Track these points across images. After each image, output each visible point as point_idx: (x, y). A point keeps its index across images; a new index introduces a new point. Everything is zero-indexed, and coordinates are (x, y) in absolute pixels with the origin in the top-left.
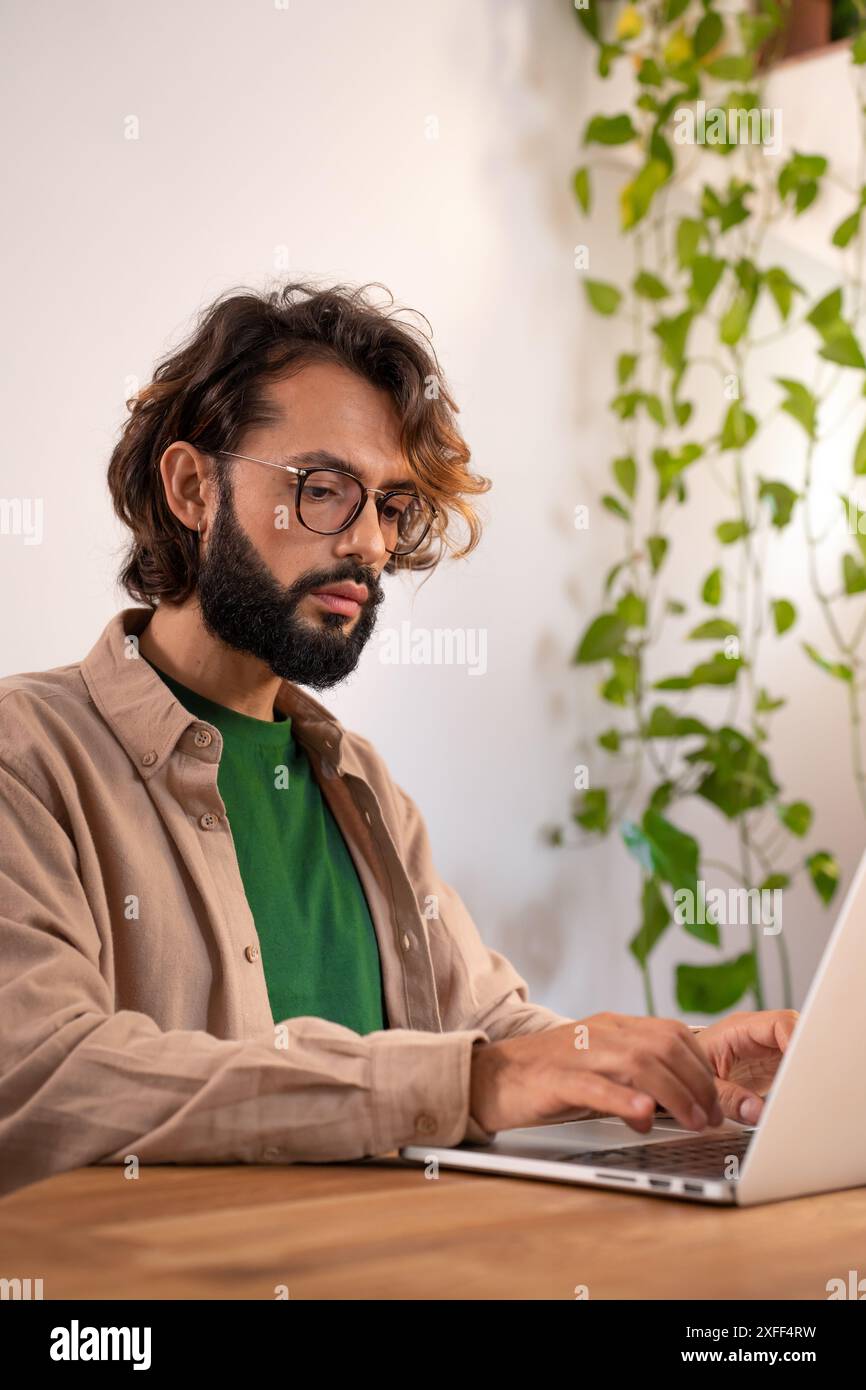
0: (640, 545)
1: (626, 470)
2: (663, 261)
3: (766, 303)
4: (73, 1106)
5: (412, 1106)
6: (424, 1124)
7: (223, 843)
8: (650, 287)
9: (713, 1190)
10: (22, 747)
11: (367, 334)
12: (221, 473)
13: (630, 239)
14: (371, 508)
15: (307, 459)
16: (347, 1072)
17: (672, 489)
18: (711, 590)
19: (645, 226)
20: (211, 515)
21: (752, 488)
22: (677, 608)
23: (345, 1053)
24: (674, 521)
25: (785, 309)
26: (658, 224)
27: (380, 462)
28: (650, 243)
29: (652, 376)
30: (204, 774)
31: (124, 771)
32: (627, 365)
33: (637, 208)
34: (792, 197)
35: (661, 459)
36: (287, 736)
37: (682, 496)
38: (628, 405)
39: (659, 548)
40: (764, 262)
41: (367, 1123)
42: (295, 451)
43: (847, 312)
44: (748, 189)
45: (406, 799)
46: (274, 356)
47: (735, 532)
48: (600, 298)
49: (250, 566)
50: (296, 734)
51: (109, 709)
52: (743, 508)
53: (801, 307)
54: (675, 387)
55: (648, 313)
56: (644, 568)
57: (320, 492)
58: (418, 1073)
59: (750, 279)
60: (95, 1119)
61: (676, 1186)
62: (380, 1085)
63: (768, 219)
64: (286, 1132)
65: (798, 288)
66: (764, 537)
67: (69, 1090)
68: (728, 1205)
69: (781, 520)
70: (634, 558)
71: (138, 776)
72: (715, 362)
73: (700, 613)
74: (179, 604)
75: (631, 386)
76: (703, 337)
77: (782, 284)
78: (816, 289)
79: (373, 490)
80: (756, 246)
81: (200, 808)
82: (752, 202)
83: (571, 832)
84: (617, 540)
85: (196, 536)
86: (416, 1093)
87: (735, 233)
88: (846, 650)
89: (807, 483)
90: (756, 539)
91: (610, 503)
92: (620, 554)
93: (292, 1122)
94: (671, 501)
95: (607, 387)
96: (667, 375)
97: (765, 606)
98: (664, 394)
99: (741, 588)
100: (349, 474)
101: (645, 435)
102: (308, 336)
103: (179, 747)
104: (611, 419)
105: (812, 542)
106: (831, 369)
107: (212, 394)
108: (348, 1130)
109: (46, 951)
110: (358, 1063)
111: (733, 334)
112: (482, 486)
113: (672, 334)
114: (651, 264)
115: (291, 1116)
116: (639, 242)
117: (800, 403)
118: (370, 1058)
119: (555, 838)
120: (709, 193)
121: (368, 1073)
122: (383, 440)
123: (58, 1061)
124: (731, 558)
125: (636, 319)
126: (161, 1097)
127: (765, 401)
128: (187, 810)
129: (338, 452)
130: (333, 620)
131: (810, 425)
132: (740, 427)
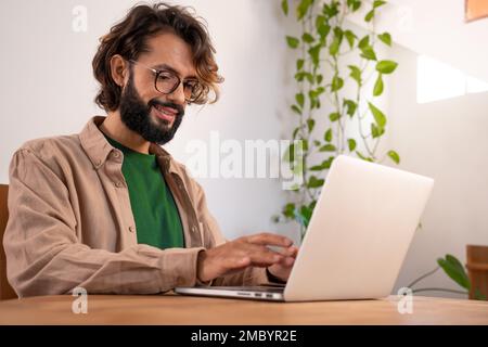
0: (304, 122)
1: (300, 98)
2: (311, 30)
3: (345, 41)
4: (54, 274)
5: (176, 275)
6: (181, 280)
7: (125, 192)
8: (307, 38)
9: (276, 296)
10: (50, 156)
11: (185, 24)
12: (131, 68)
13: (301, 22)
14: (181, 85)
15: (160, 67)
16: (153, 263)
17: (316, 104)
18: (328, 136)
19: (305, 18)
20: (126, 81)
21: (341, 102)
22: (318, 143)
23: (153, 256)
24: (317, 114)
25: (351, 44)
26: (310, 18)
27: (185, 69)
28: (307, 24)
29: (308, 67)
30: (117, 167)
31: (90, 166)
32: (300, 63)
33: (302, 12)
34: (352, 6)
35: (311, 94)
36: (153, 160)
37: (318, 106)
38: (300, 77)
39: (311, 123)
40: (344, 28)
41: (160, 281)
42: (155, 64)
43: (370, 43)
44: (338, 4)
45: (198, 186)
46: (152, 28)
47: (336, 117)
48: (292, 42)
49: (135, 98)
50: (157, 160)
51: (86, 147)
52: (338, 109)
53: (356, 42)
54: (315, 69)
55: (307, 46)
56: (306, 130)
57: (164, 78)
58: (179, 263)
59: (339, 34)
60: (61, 278)
61: (264, 296)
62: (165, 267)
63: (345, 14)
64: (131, 284)
65: (356, 37)
66: (346, 118)
67: (53, 268)
68: (281, 301)
69: (351, 112)
70: (303, 126)
71: (94, 168)
72: (328, 61)
73: (324, 143)
74: (114, 110)
75: (301, 71)
76: (324, 53)
77: (350, 35)
78: (361, 36)
79: (182, 80)
80: (341, 23)
81: (116, 179)
82: (339, 8)
83: (282, 218)
84: (297, 121)
85: (120, 88)
86: (177, 270)
87: (334, 18)
88: (371, 154)
89: (358, 99)
90: (342, 119)
91: (294, 108)
92: (298, 125)
93: (133, 281)
94: (315, 108)
95: (294, 71)
96: (313, 66)
97: (345, 140)
98: (312, 73)
99: (338, 135)
100: (174, 73)
101: (306, 86)
102: (164, 22)
103: (108, 158)
104: (295, 81)
105: (360, 118)
106: (365, 60)
107: (129, 40)
108: (153, 283)
109: (52, 223)
110: (157, 260)
111: (334, 51)
112: (221, 80)
113: (314, 52)
114: (308, 31)
115: (132, 278)
116: (304, 23)
117: (356, 73)
118: (161, 257)
119: (277, 220)
120: (326, 6)
121: (160, 263)
122: (188, 62)
123: (50, 259)
124: (335, 126)
125: (303, 48)
126: (86, 271)
127: (345, 74)
128: (112, 180)
129: (171, 65)
130: (166, 122)
131: (359, 80)
132: (336, 82)
